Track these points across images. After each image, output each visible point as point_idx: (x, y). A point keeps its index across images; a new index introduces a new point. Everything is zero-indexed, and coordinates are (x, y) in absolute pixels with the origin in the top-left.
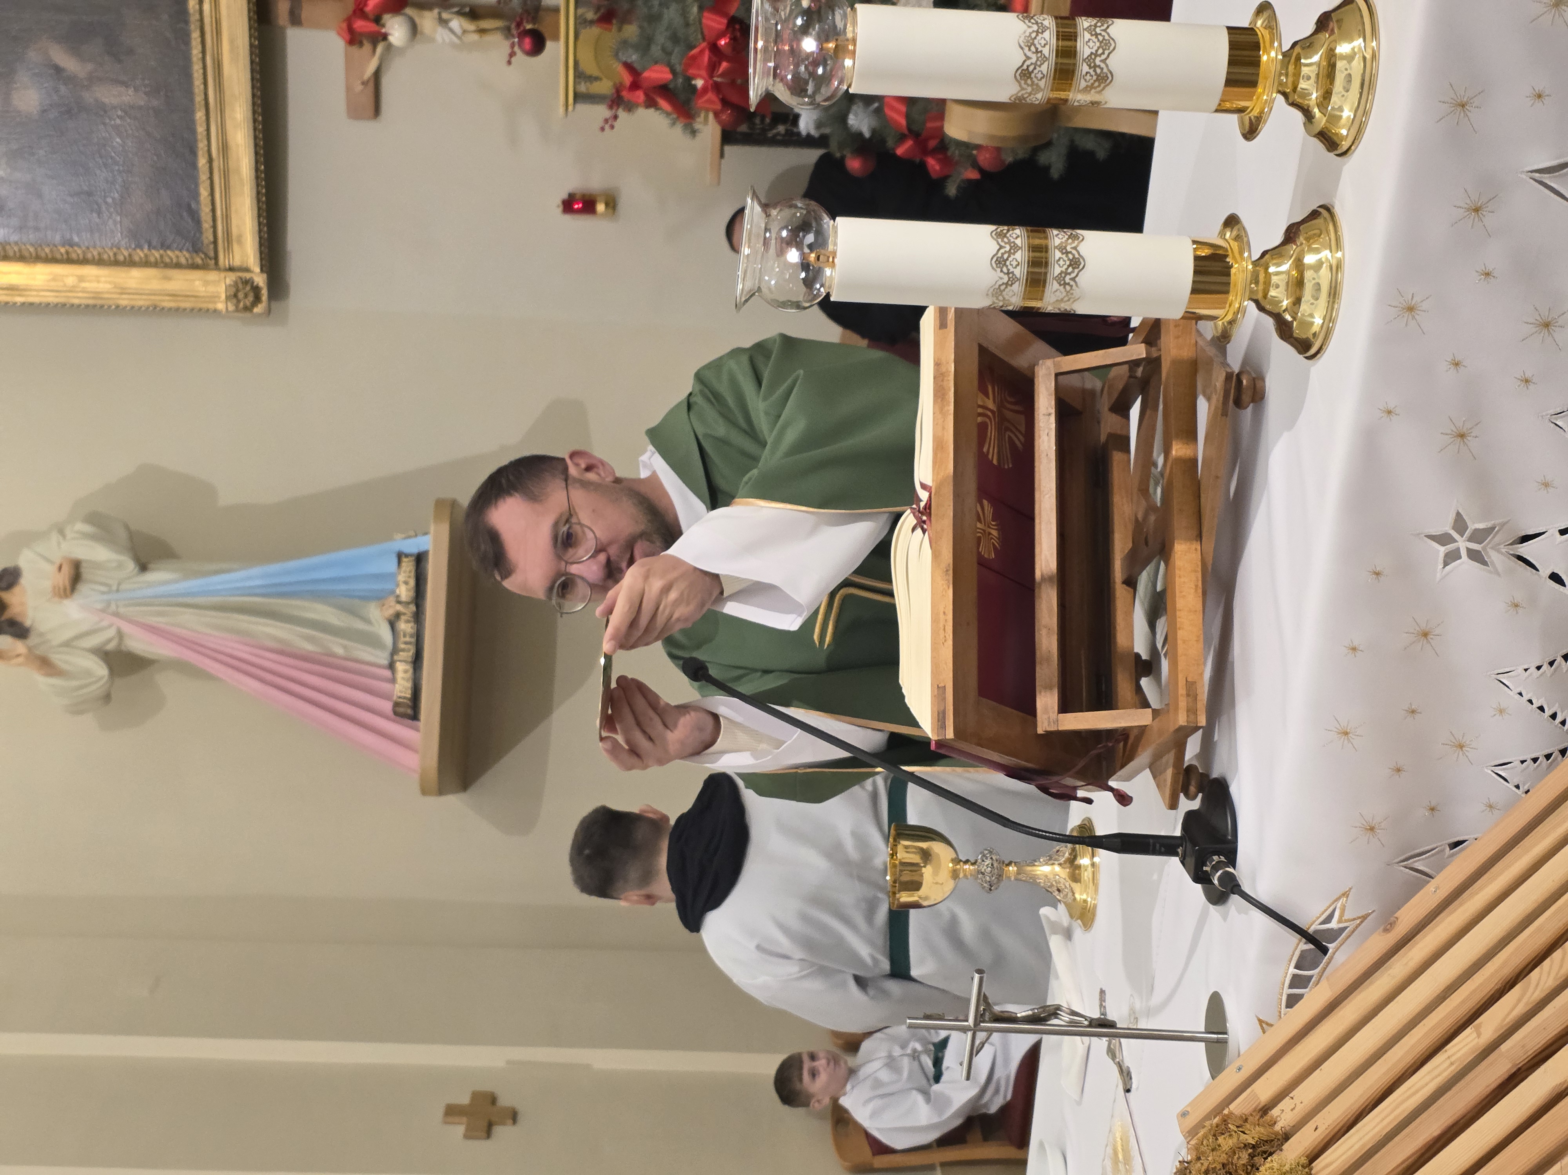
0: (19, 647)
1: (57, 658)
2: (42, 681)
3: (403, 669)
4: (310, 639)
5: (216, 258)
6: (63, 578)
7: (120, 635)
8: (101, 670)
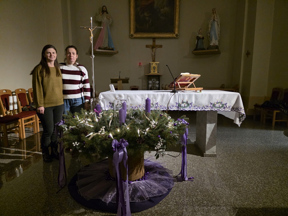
5: (135, 33)
6: (108, 18)
7: (104, 23)
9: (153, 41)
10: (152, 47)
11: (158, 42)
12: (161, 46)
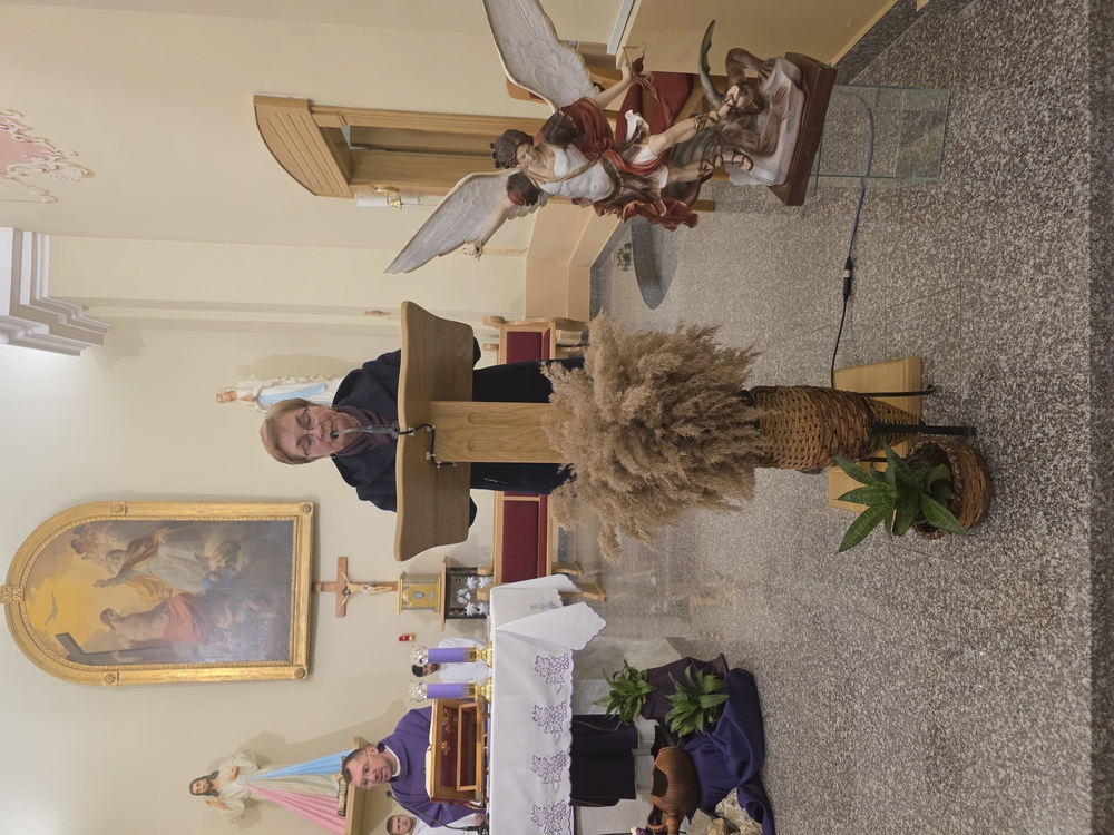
0: (216, 799)
1: (227, 803)
2: (221, 811)
3: (342, 798)
4: (312, 789)
5: (293, 662)
6: (233, 774)
7: (250, 792)
8: (243, 807)
9: (322, 590)
10: (345, 595)
11: (328, 572)
12: (344, 563)
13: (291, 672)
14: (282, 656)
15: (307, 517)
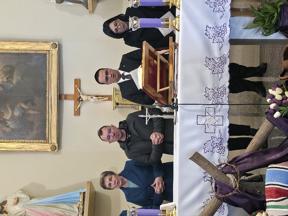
4: (62, 212)
5: (49, 141)
9: (66, 99)
11: (69, 89)
13: (47, 147)
14: (42, 137)
15: (55, 52)
